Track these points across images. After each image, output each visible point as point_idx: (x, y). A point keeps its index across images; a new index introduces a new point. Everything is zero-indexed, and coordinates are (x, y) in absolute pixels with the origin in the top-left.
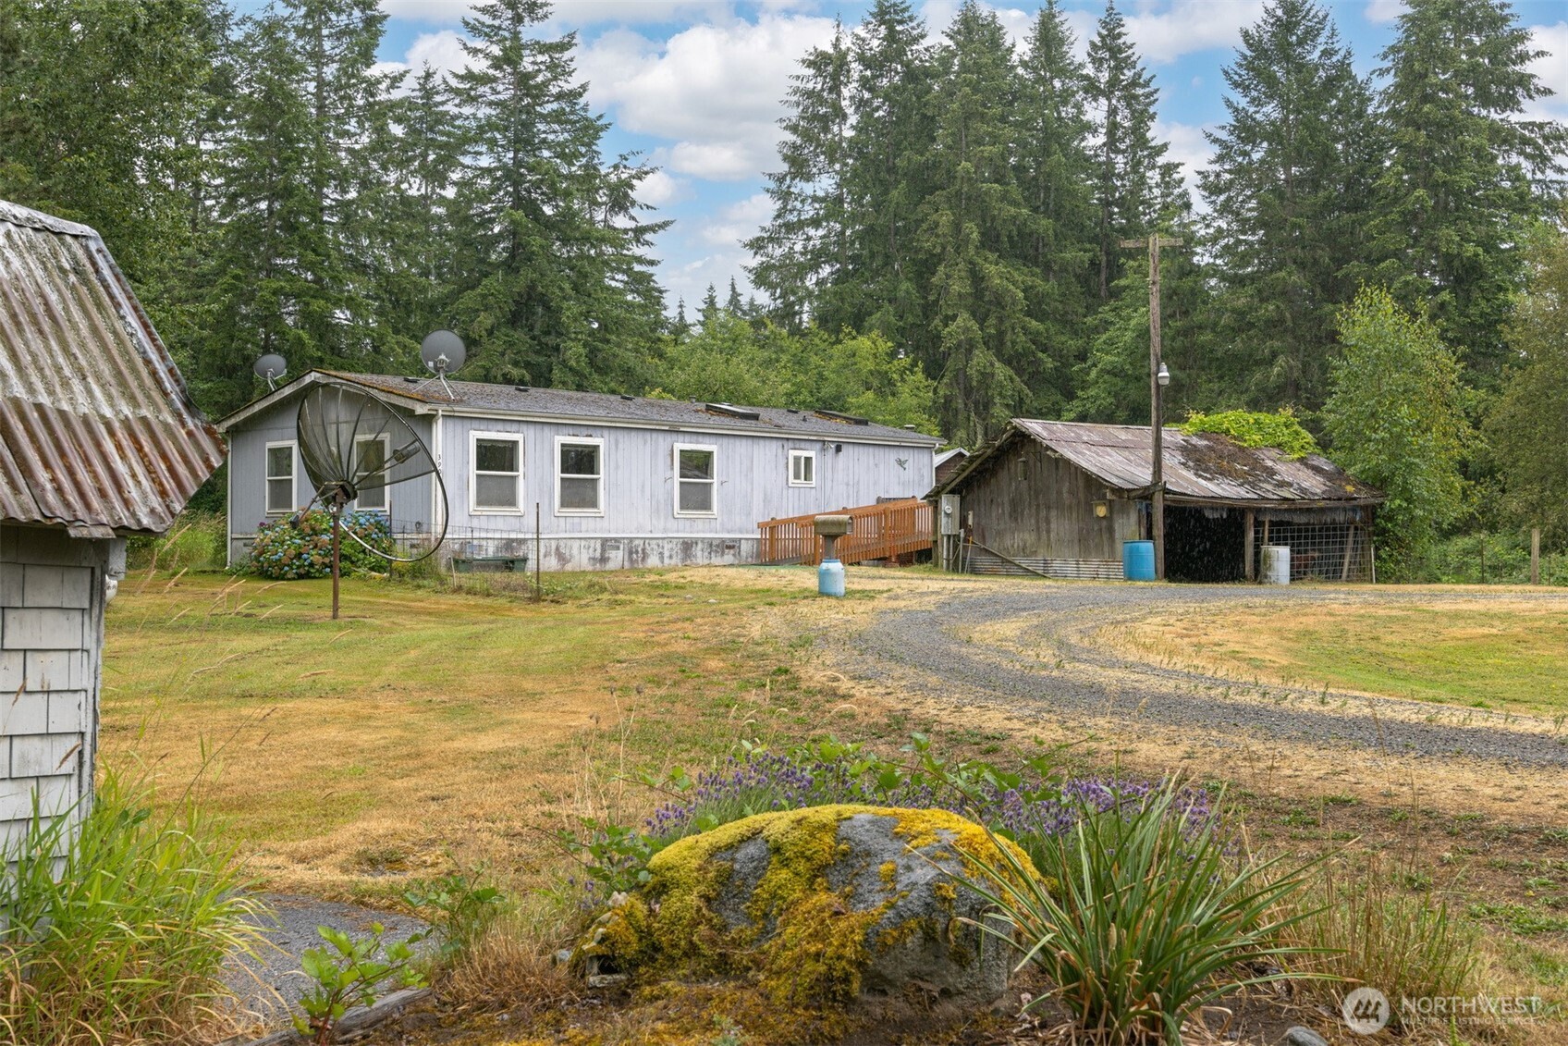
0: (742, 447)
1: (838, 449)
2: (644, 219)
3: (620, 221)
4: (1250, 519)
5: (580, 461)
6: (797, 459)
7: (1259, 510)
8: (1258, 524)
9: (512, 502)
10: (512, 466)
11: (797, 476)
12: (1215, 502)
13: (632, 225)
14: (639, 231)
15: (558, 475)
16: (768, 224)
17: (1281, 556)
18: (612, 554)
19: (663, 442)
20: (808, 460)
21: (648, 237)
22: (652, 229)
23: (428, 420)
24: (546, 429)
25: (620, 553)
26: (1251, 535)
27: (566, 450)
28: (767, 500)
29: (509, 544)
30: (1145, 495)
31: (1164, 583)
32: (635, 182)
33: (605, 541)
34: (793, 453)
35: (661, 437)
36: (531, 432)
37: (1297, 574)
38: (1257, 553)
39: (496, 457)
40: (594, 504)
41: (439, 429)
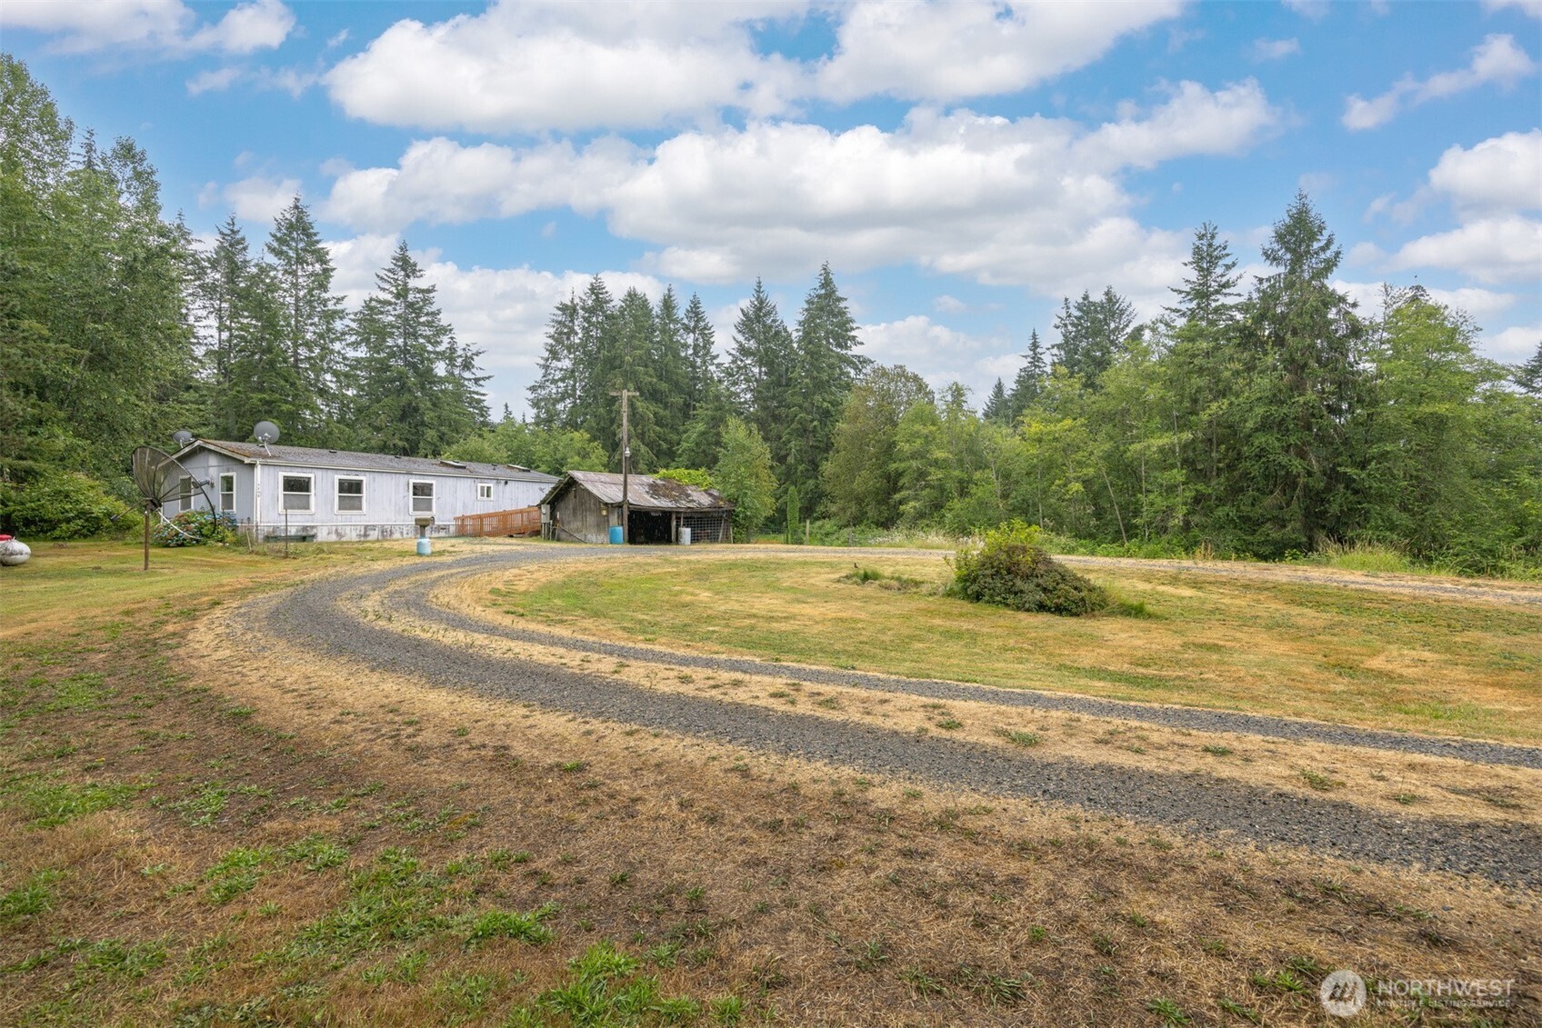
0: (450, 482)
1: (506, 483)
2: (479, 374)
3: (467, 375)
4: (674, 516)
5: (351, 489)
6: (482, 488)
7: (677, 512)
8: (678, 519)
9: (307, 507)
10: (308, 489)
11: (482, 495)
12: (656, 509)
13: (473, 377)
14: (477, 380)
15: (337, 494)
16: (538, 380)
17: (686, 532)
18: (371, 532)
19: (403, 479)
20: (489, 488)
21: (481, 382)
22: (484, 379)
23: (252, 466)
24: (330, 472)
25: (376, 532)
26: (674, 523)
27: (341, 483)
28: (465, 506)
29: (305, 528)
30: (620, 506)
31: (629, 546)
32: (475, 357)
33: (366, 527)
34: (480, 485)
35: (402, 476)
36: (319, 473)
37: (695, 539)
38: (677, 531)
39: (297, 486)
40: (360, 508)
41: (258, 470)
